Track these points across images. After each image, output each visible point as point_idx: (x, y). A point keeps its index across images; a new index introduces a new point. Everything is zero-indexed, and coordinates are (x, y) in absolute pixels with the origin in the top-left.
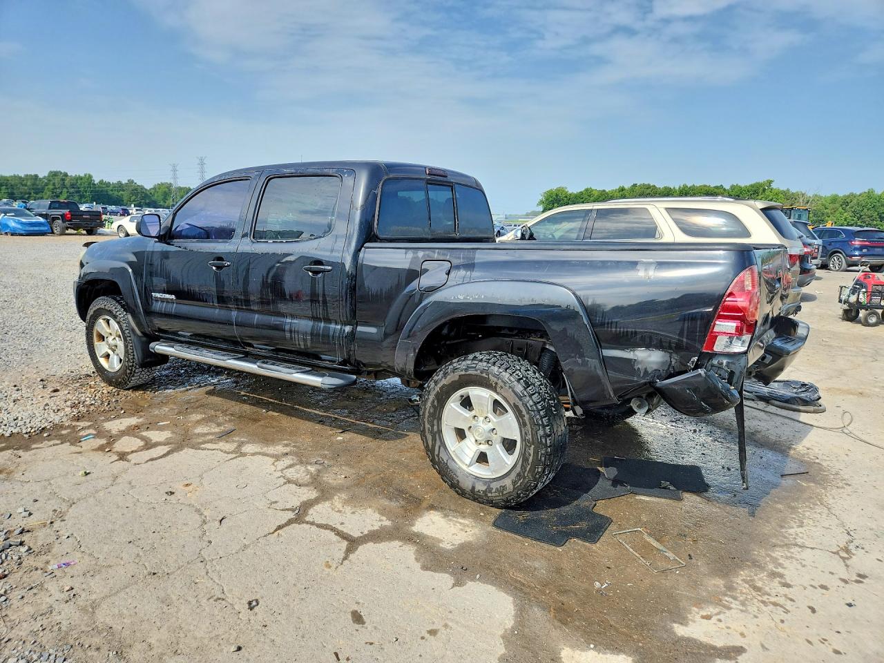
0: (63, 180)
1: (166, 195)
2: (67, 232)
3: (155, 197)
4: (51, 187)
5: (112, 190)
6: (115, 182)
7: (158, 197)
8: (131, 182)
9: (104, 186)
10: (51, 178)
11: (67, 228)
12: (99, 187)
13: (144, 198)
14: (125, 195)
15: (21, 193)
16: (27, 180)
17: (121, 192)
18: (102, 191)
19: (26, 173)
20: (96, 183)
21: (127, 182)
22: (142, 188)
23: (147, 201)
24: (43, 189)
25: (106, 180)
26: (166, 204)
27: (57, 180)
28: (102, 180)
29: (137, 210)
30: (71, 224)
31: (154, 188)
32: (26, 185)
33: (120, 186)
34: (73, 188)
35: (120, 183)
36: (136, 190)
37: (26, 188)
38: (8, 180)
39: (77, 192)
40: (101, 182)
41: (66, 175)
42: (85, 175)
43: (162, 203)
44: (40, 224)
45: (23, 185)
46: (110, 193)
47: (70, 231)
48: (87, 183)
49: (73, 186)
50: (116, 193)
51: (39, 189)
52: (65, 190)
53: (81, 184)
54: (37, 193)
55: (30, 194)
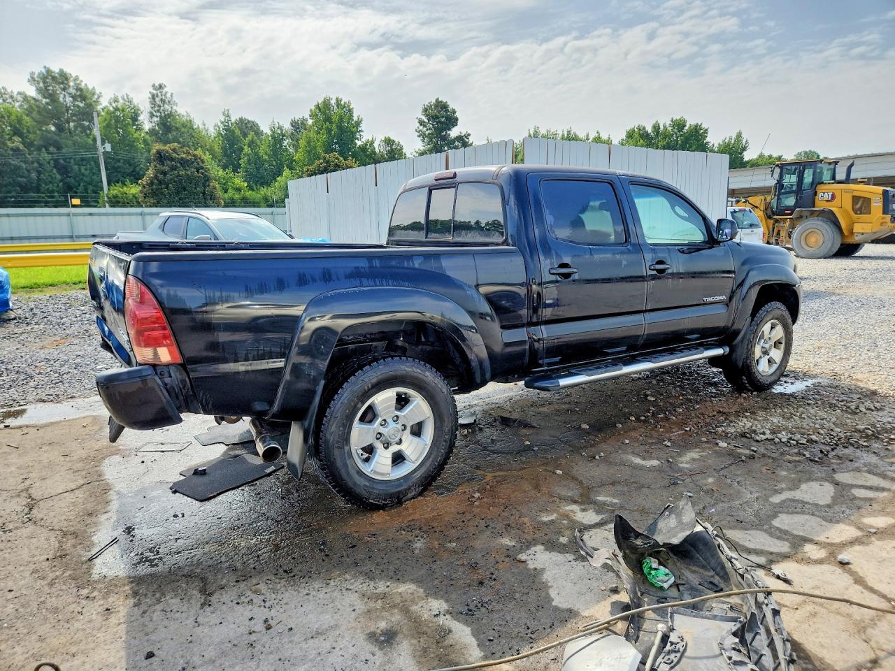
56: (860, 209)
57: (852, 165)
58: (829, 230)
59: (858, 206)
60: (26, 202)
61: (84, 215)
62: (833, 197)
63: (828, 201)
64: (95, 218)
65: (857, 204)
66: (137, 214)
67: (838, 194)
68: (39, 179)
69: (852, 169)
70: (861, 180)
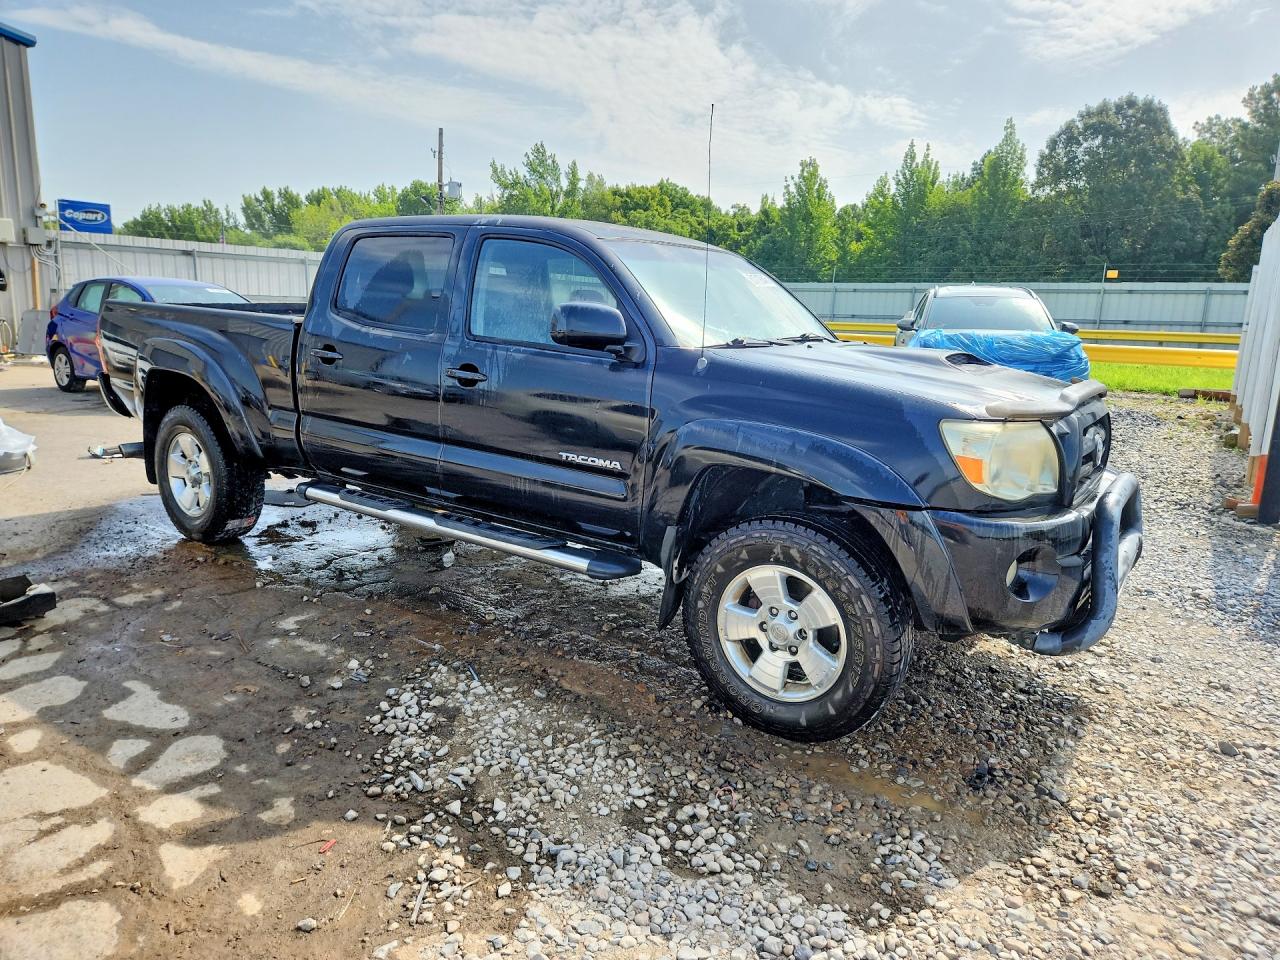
60: (1180, 274)
61: (1120, 292)
64: (1135, 296)
66: (1198, 292)
68: (1206, 243)
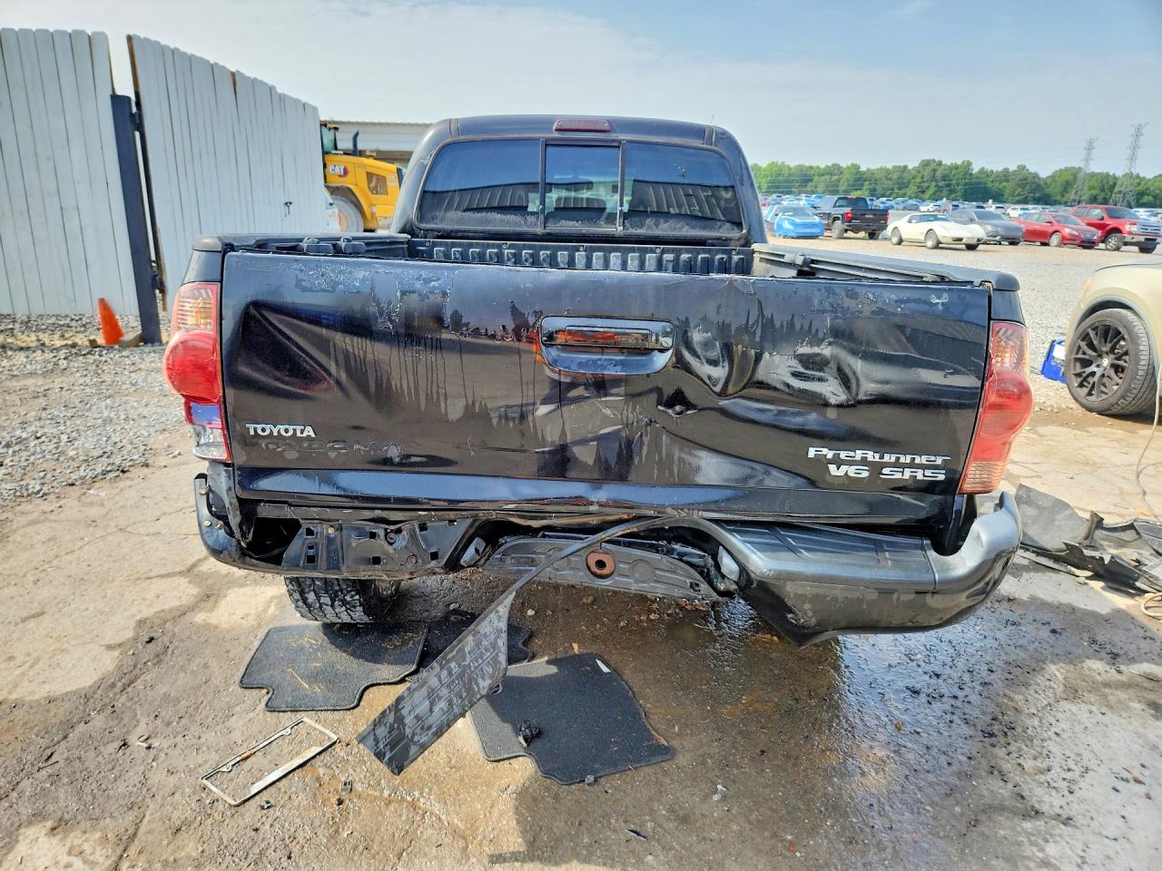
0: (935, 170)
1: (1067, 185)
2: (845, 235)
3: (1051, 190)
4: (918, 180)
5: (992, 182)
6: (1000, 169)
7: (1053, 190)
8: (1022, 168)
9: (983, 176)
10: (921, 170)
11: (846, 231)
12: (978, 178)
13: (1033, 191)
14: (1008, 187)
15: (884, 189)
16: (894, 172)
17: (1005, 184)
18: (979, 183)
19: (894, 164)
20: (974, 172)
21: (1015, 168)
22: (1036, 176)
23: (1037, 195)
24: (909, 183)
25: (989, 167)
26: (1064, 199)
27: (927, 173)
28: (983, 168)
29: (998, 207)
30: (850, 226)
31: (1053, 176)
32: (891, 179)
33: (1006, 175)
34: (944, 180)
35: (1006, 170)
36: (1026, 179)
37: (890, 182)
38: (873, 174)
39: (948, 185)
40: (982, 171)
41: (940, 164)
42: (963, 163)
43: (1058, 198)
44: (814, 225)
45: (887, 179)
46: (989, 185)
47: (850, 234)
48: (962, 173)
49: (944, 178)
50: (997, 185)
51: (903, 184)
52: (934, 184)
53: (955, 175)
54: (900, 189)
55: (893, 189)
56: (376, 188)
57: (357, 135)
58: (351, 211)
59: (373, 185)
62: (346, 172)
63: (340, 176)
65: (371, 182)
67: (350, 169)
69: (358, 138)
70: (371, 154)
